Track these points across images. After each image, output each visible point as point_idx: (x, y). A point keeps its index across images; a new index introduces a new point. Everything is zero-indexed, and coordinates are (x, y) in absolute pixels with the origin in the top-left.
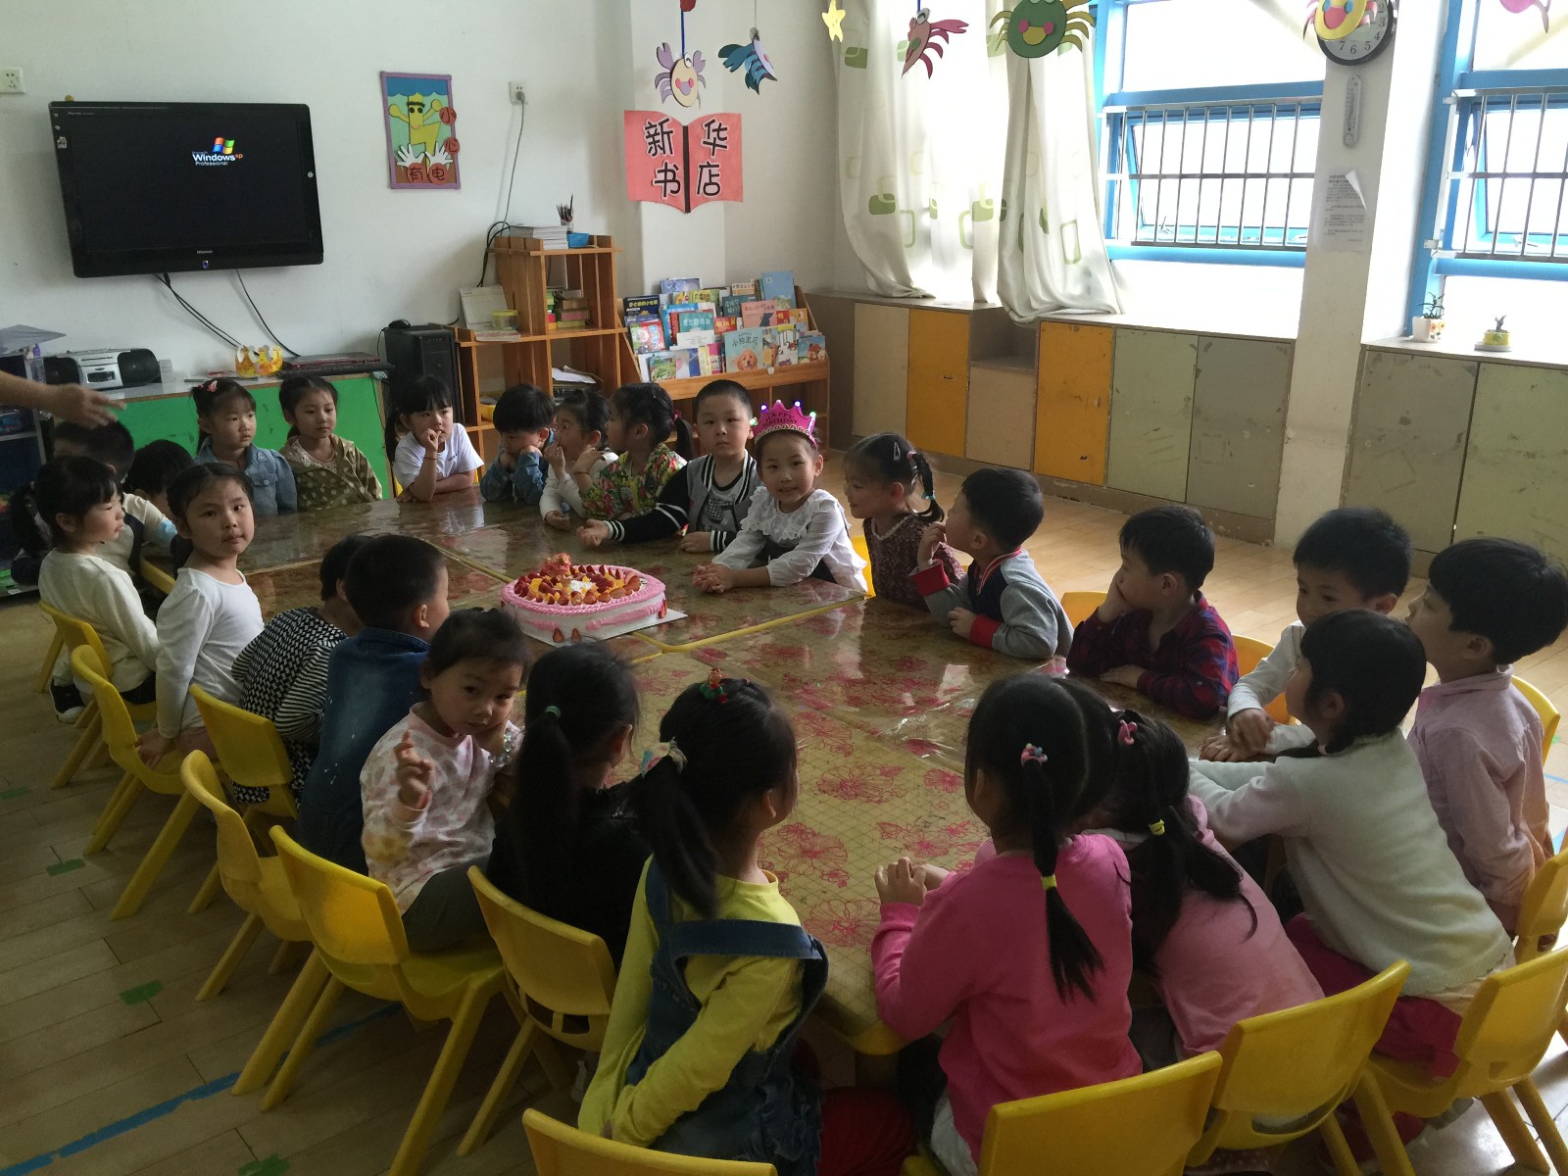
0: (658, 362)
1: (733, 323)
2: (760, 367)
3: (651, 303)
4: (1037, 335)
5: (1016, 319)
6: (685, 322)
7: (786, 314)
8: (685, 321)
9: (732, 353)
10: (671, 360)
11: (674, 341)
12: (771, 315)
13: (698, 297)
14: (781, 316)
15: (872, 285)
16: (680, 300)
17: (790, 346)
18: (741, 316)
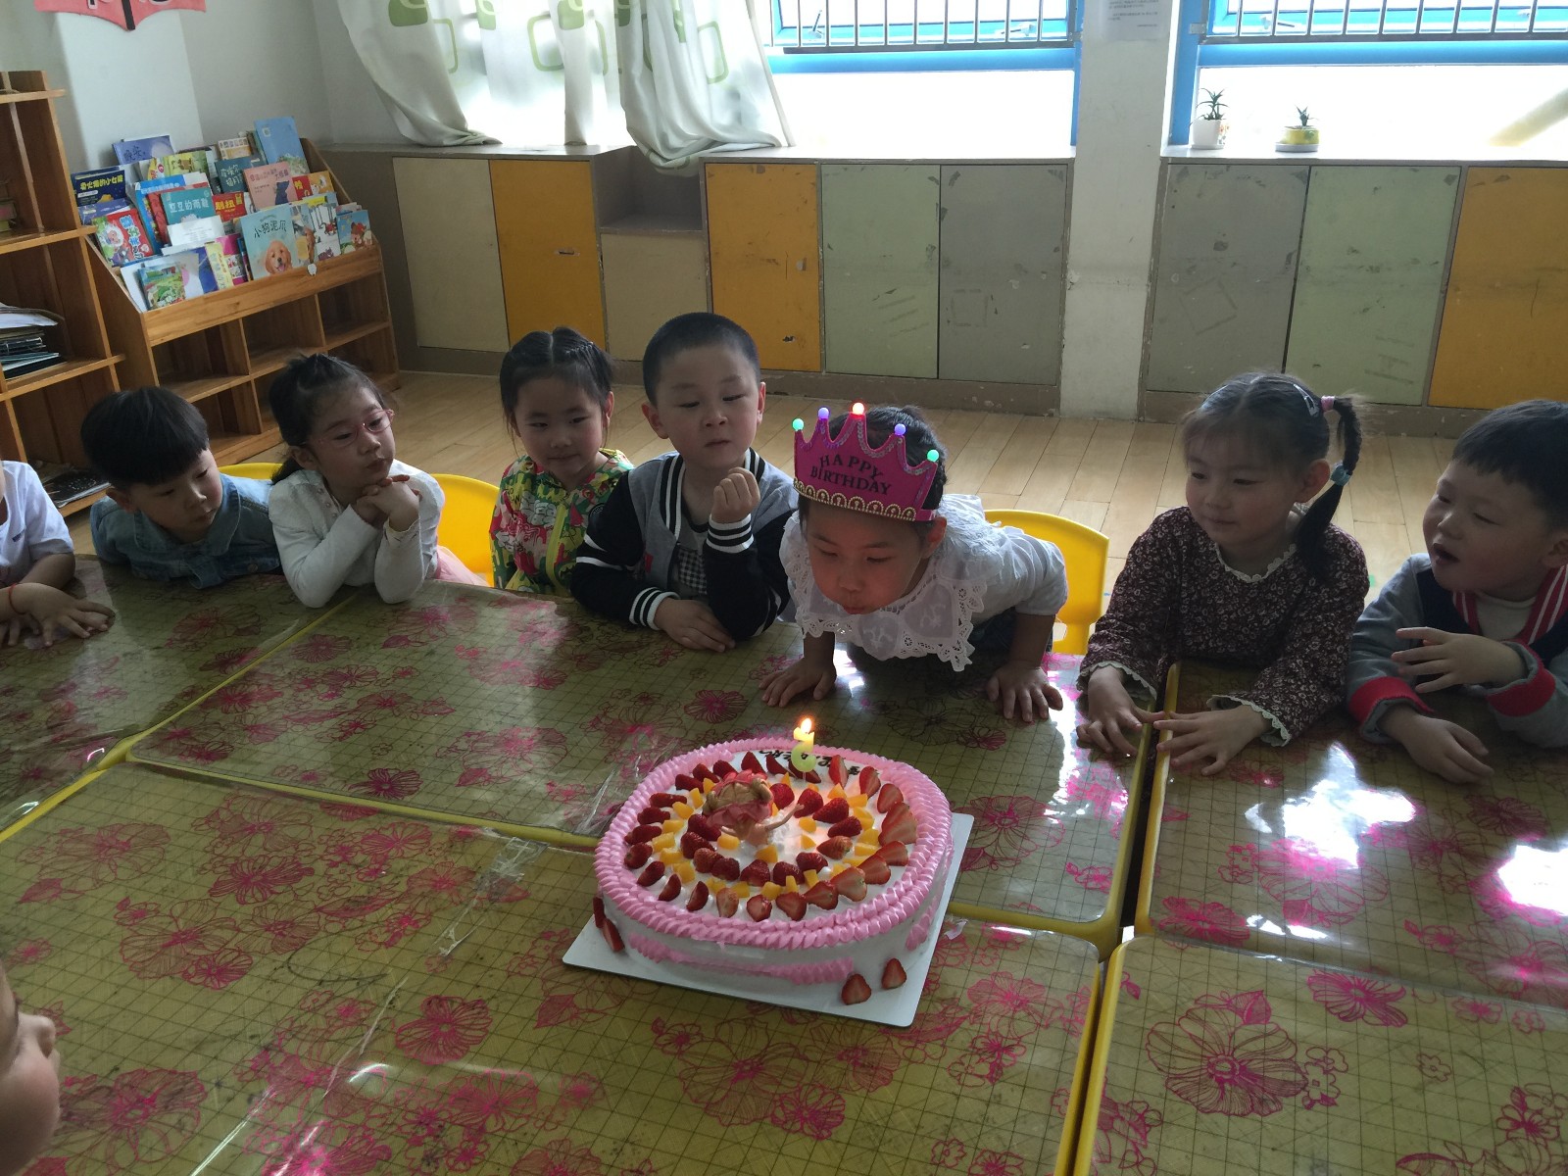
0: (156, 276)
1: (239, 201)
2: (296, 265)
3: (114, 180)
4: (702, 182)
5: (661, 163)
6: (171, 207)
7: (305, 181)
8: (171, 205)
9: (256, 248)
10: (173, 270)
11: (161, 240)
12: (286, 184)
13: (176, 165)
14: (299, 184)
15: (407, 130)
16: (153, 173)
17: (328, 230)
18: (247, 190)
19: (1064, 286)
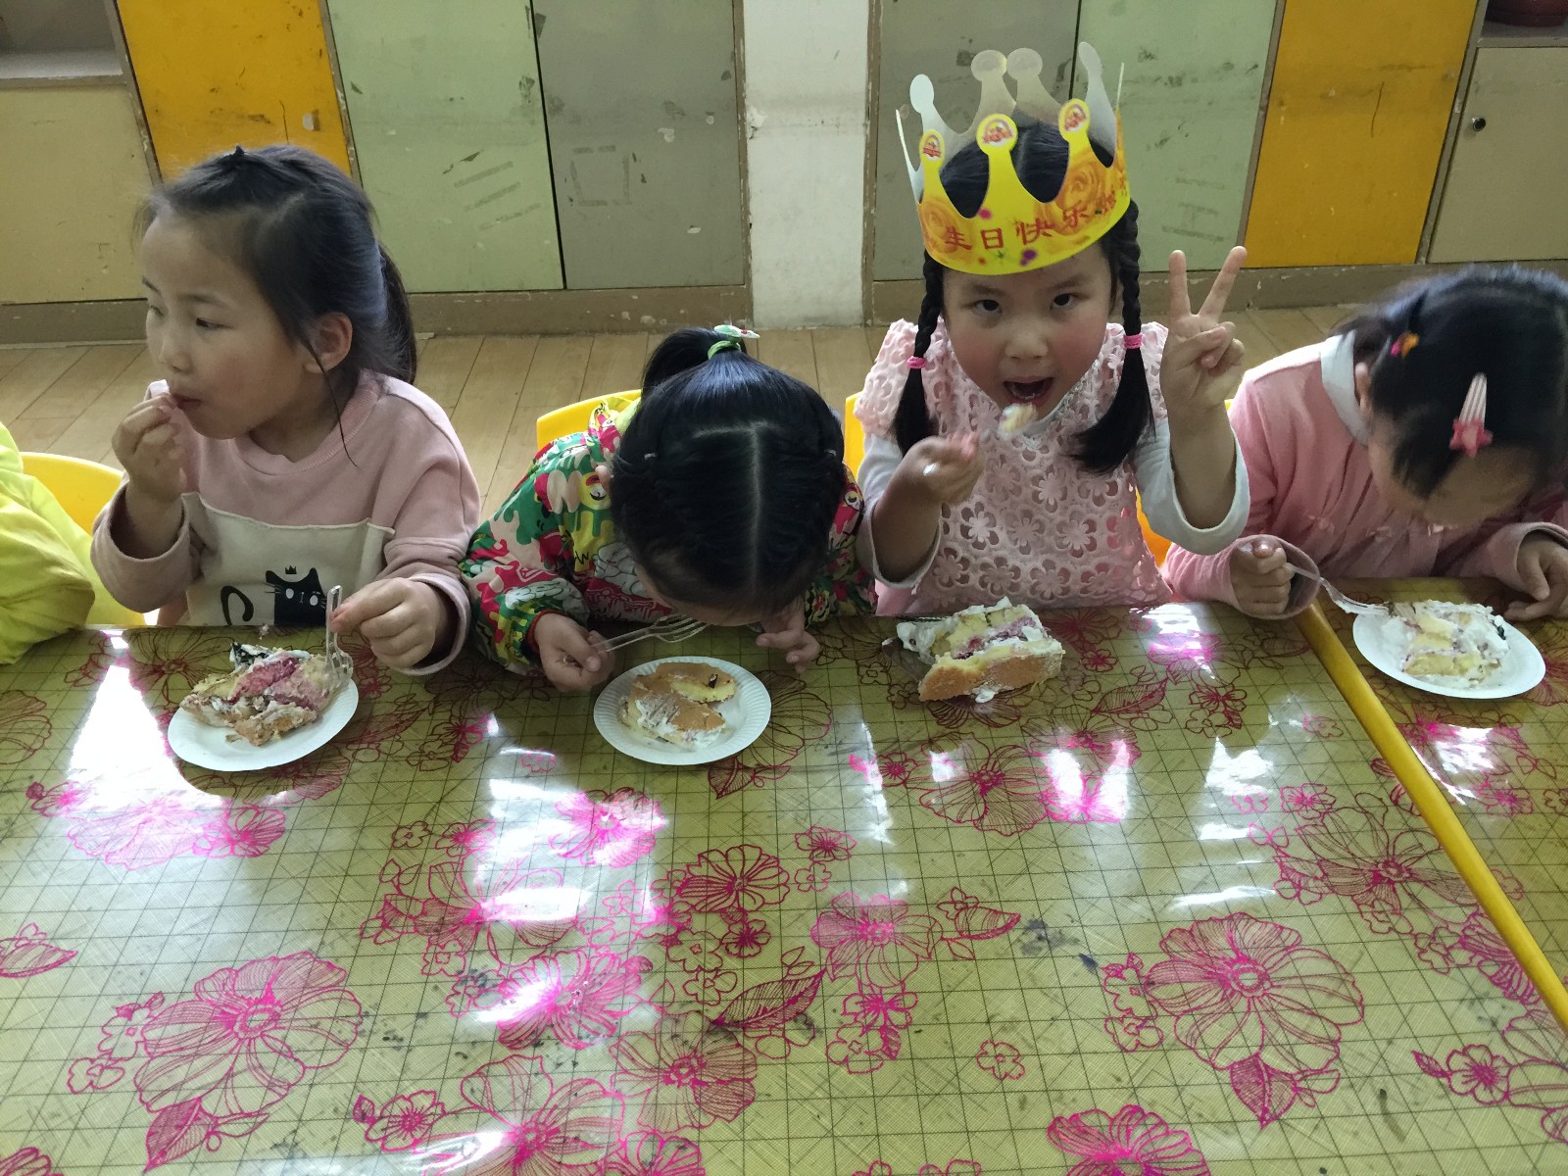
19: (744, 132)
